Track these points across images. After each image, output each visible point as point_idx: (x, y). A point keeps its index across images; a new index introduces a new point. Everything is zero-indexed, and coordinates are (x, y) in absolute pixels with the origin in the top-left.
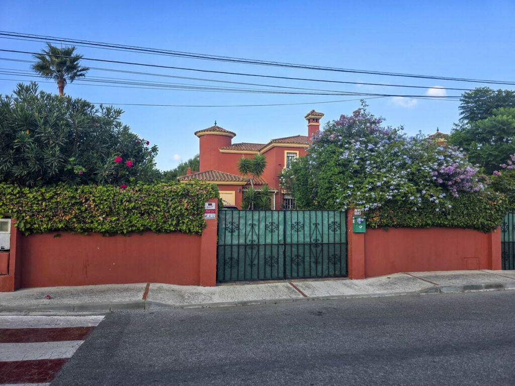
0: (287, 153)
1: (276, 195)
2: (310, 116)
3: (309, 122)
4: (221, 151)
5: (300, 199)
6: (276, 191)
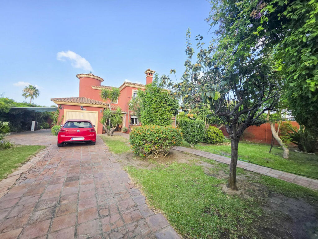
0: (134, 91)
1: (126, 115)
2: (148, 71)
3: (147, 75)
4: (93, 88)
5: (145, 117)
6: (126, 113)
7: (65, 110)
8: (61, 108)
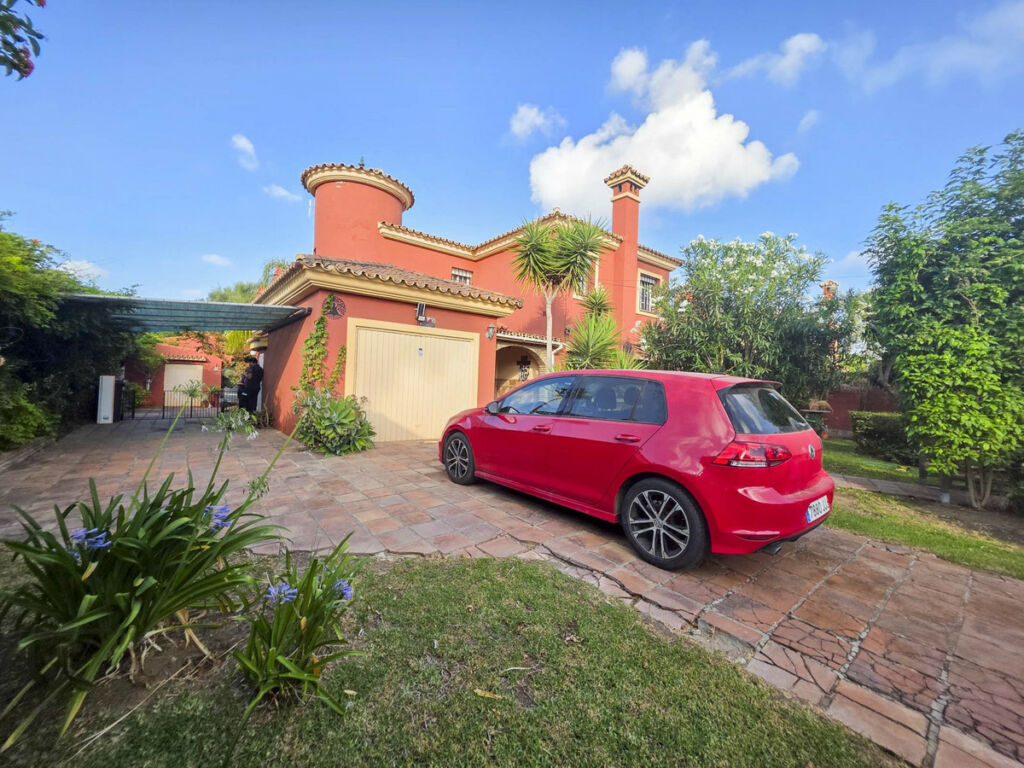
2: (629, 175)
4: (384, 231)
7: (352, 322)
8: (334, 312)
